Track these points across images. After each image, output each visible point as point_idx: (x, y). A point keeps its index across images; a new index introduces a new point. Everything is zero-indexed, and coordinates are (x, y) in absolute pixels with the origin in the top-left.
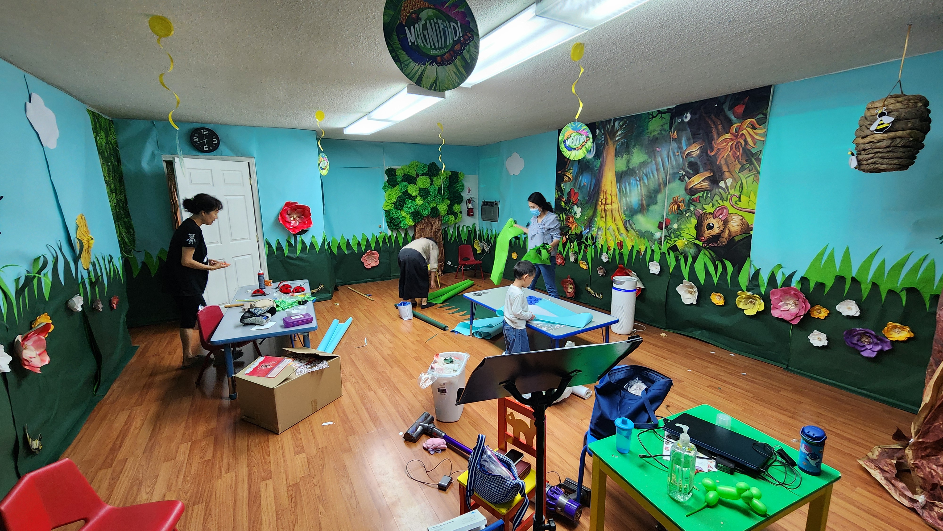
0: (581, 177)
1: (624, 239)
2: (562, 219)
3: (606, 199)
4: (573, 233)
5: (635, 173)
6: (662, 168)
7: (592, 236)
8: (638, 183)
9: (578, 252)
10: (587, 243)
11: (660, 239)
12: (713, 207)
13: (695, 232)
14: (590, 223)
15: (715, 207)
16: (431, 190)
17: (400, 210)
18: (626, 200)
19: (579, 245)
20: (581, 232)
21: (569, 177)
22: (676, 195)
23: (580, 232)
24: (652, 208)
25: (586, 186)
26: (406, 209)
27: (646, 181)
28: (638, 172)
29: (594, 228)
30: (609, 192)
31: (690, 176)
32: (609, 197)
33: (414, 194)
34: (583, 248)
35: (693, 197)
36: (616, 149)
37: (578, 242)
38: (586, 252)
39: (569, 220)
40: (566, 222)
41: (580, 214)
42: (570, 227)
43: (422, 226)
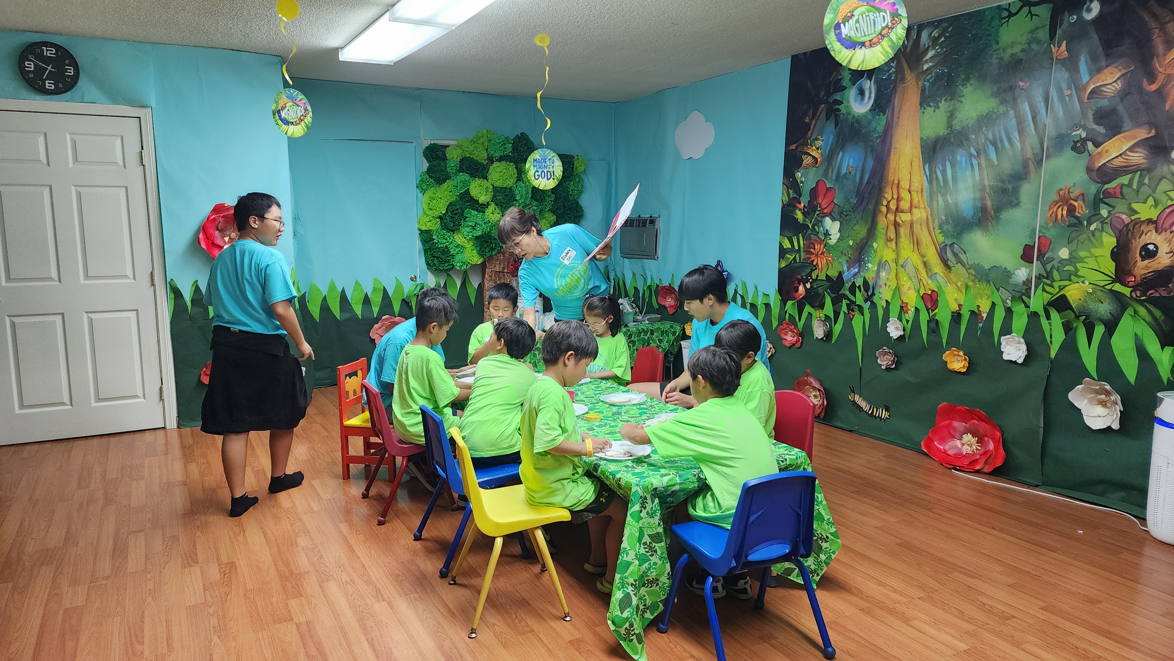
0: (841, 153)
1: (940, 287)
2: (796, 248)
3: (899, 199)
4: (822, 276)
5: (967, 139)
6: (1032, 124)
7: (866, 283)
8: (975, 162)
9: (832, 317)
10: (854, 299)
11: (1027, 283)
12: (1156, 205)
13: (1110, 267)
14: (860, 253)
15: (1160, 208)
16: (517, 192)
17: (453, 231)
18: (946, 201)
19: (836, 302)
20: (840, 274)
21: (813, 157)
22: (1065, 183)
23: (836, 274)
24: (1006, 215)
25: (853, 173)
26: (465, 230)
27: (993, 156)
28: (973, 136)
29: (870, 265)
30: (905, 184)
31: (1100, 139)
32: (905, 195)
33: (482, 199)
34: (844, 308)
35: (1106, 186)
36: (923, 90)
37: (833, 295)
38: (852, 316)
39: (812, 250)
40: (806, 254)
41: (839, 234)
42: (815, 264)
43: (497, 266)
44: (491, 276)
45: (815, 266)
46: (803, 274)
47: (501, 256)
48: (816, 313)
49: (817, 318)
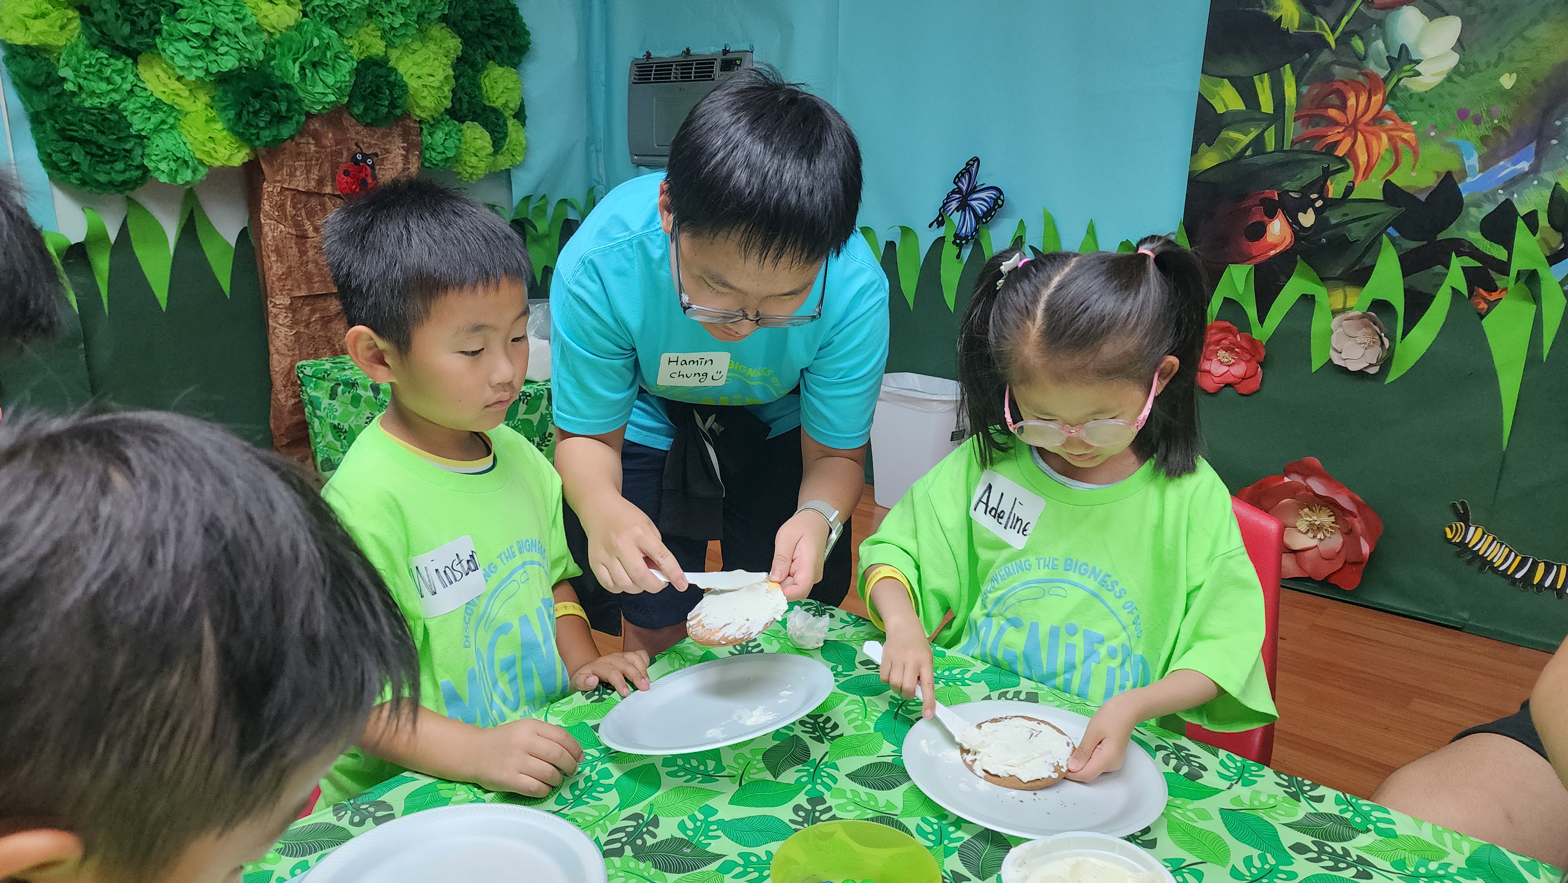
2: (1268, 108)
4: (1369, 189)
17: (133, 53)
19: (1420, 264)
23: (1431, 182)
26: (178, 51)
37: (1413, 245)
38: (1483, 306)
39: (1333, 113)
40: (1306, 125)
41: (1454, 59)
42: (1340, 152)
43: (298, 173)
44: (281, 207)
45: (1341, 160)
46: (1287, 185)
47: (308, 143)
48: (1329, 296)
49: (1335, 313)
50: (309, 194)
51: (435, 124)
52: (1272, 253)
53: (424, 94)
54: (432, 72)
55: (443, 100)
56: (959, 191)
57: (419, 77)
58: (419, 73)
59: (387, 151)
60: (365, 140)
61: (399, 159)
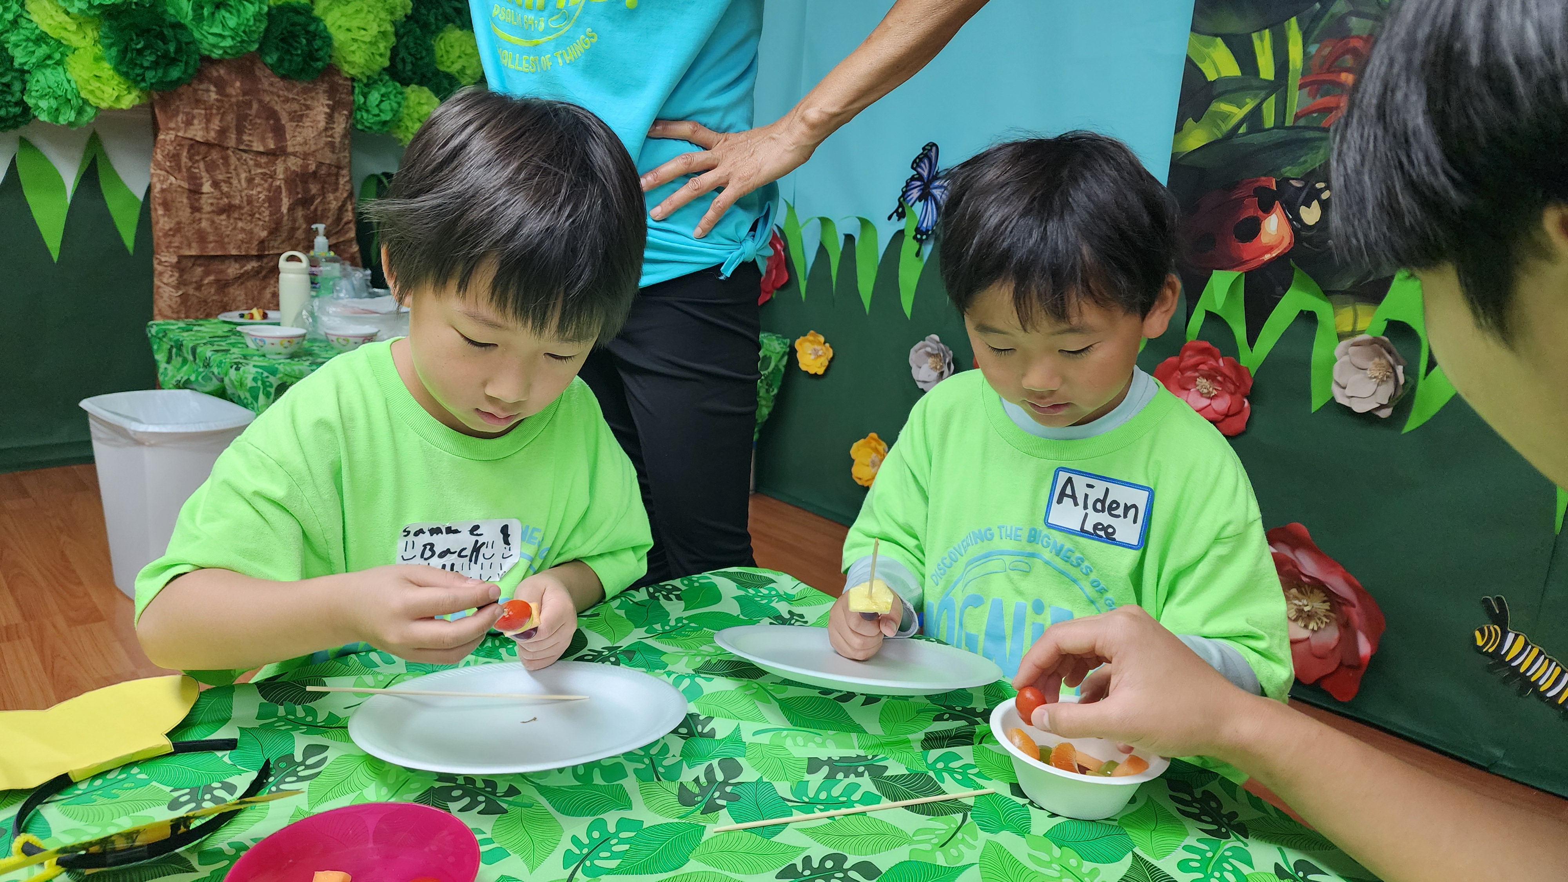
2: (1268, 73)
40: (1314, 94)
43: (196, 122)
44: (175, 157)
46: (1288, 171)
47: (208, 91)
48: (1335, 315)
49: (1341, 337)
50: (208, 144)
51: (370, 83)
52: (1267, 257)
53: (352, 48)
54: (362, 25)
55: (378, 57)
56: (920, 177)
57: (349, 30)
58: (348, 25)
59: (308, 108)
60: (281, 93)
61: (322, 118)
